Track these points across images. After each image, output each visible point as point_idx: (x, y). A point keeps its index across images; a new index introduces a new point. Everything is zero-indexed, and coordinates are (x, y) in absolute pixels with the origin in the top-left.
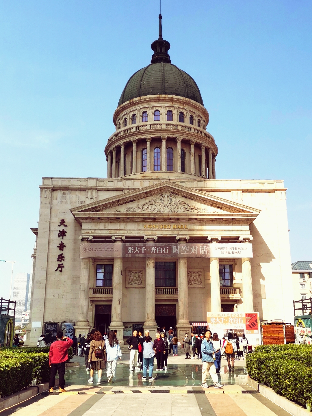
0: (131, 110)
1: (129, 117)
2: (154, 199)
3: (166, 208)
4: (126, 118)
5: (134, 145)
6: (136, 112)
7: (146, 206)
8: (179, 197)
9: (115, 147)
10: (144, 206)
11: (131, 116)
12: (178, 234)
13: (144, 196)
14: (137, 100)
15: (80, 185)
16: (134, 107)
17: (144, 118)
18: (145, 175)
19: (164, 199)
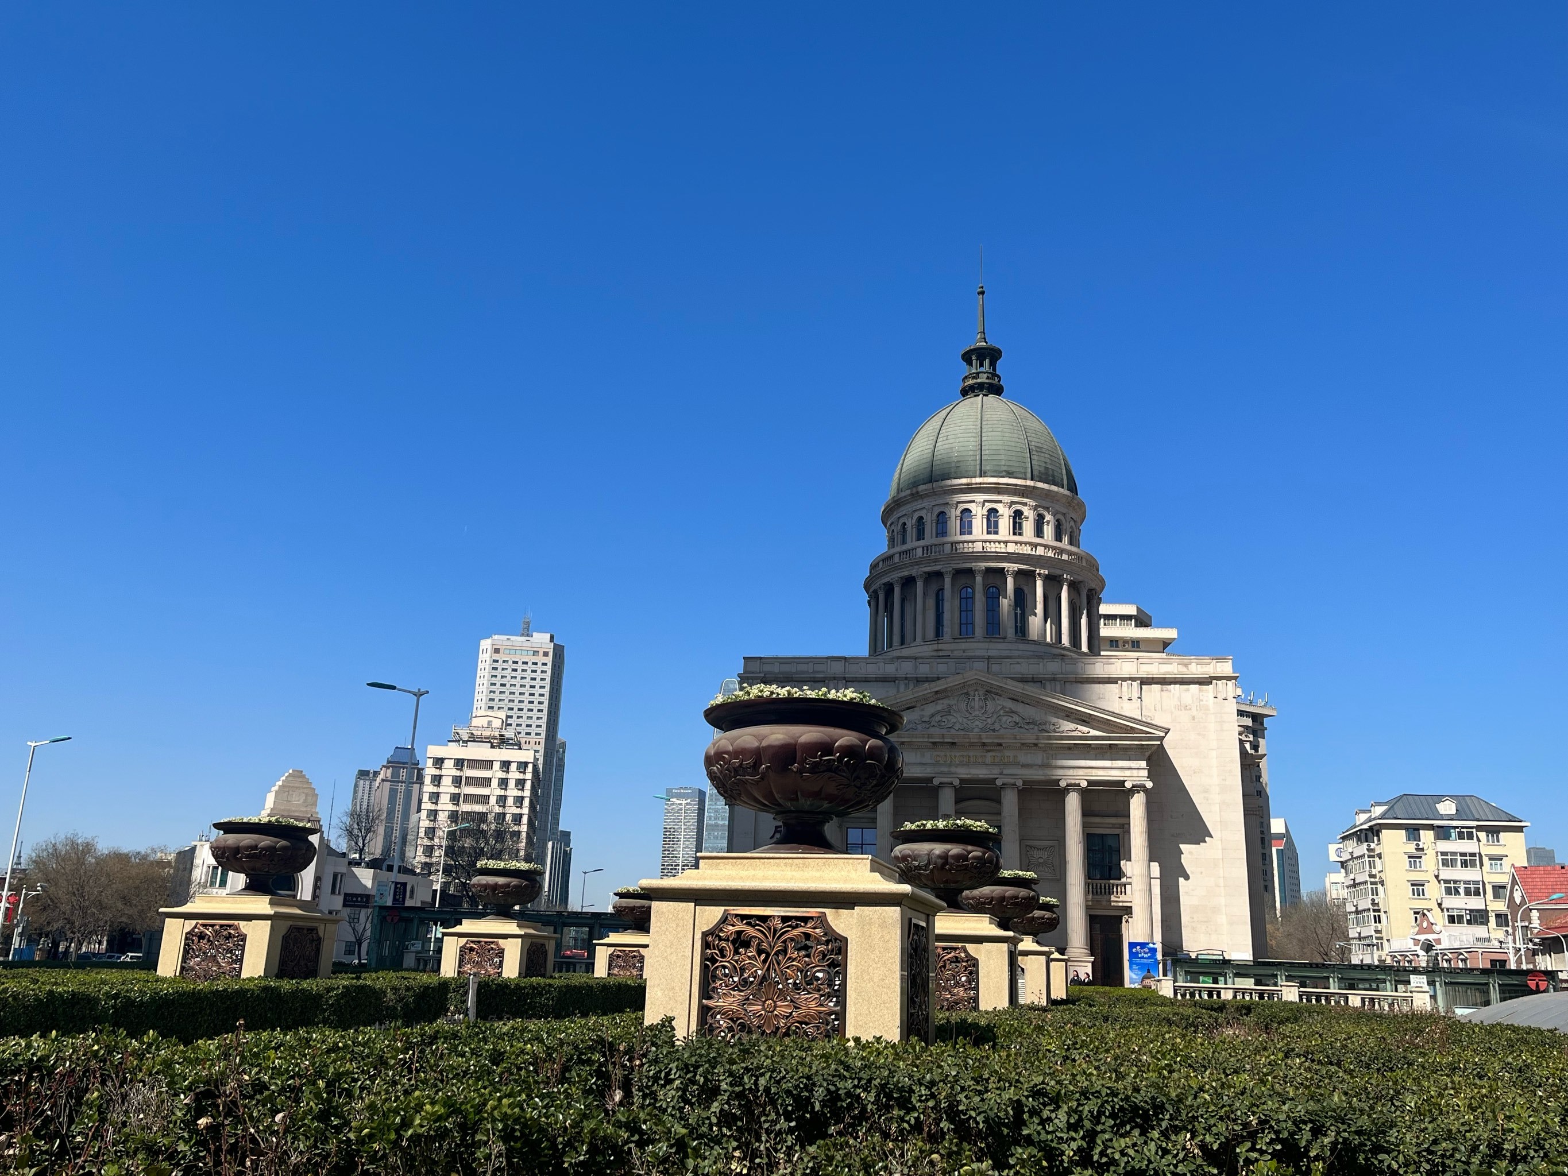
0: (915, 508)
1: (911, 523)
2: (952, 702)
3: (977, 723)
4: (904, 524)
5: (920, 584)
6: (923, 513)
7: (938, 718)
8: (1002, 699)
9: (884, 584)
10: (933, 719)
11: (914, 520)
12: (1001, 774)
13: (932, 699)
14: (926, 490)
15: (814, 672)
16: (920, 502)
17: (940, 526)
18: (941, 647)
19: (972, 704)
